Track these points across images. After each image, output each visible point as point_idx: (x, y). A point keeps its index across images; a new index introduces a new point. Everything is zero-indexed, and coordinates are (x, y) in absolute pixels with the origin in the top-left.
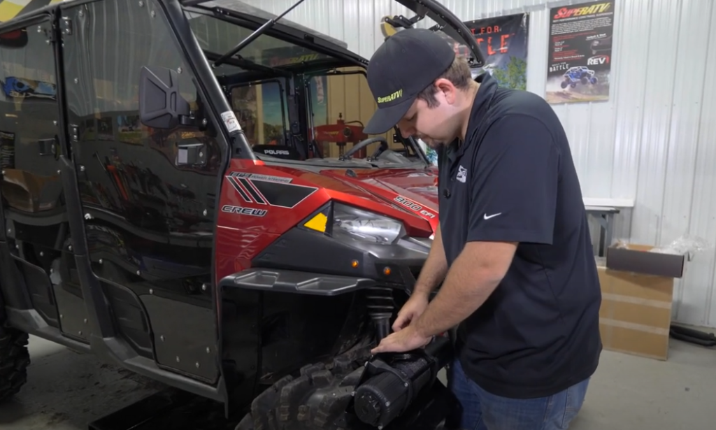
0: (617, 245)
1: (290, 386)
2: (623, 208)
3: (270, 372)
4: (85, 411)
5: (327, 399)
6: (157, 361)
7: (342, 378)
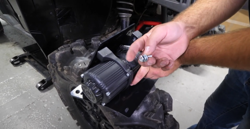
1: (58, 53)
4: (25, 42)
5: (76, 68)
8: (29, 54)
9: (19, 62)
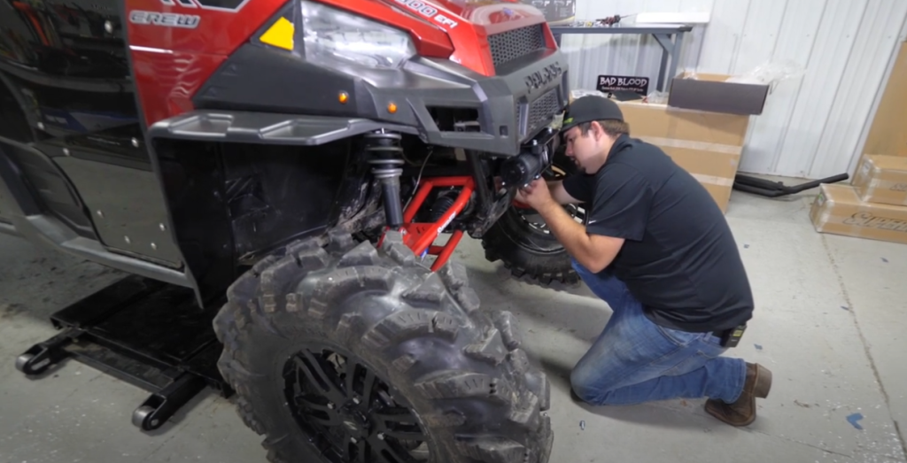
0: (683, 75)
1: (271, 271)
2: (695, 24)
3: (250, 251)
4: (46, 300)
5: (322, 286)
6: (103, 243)
7: (340, 257)
8: (80, 329)
9: (46, 361)
